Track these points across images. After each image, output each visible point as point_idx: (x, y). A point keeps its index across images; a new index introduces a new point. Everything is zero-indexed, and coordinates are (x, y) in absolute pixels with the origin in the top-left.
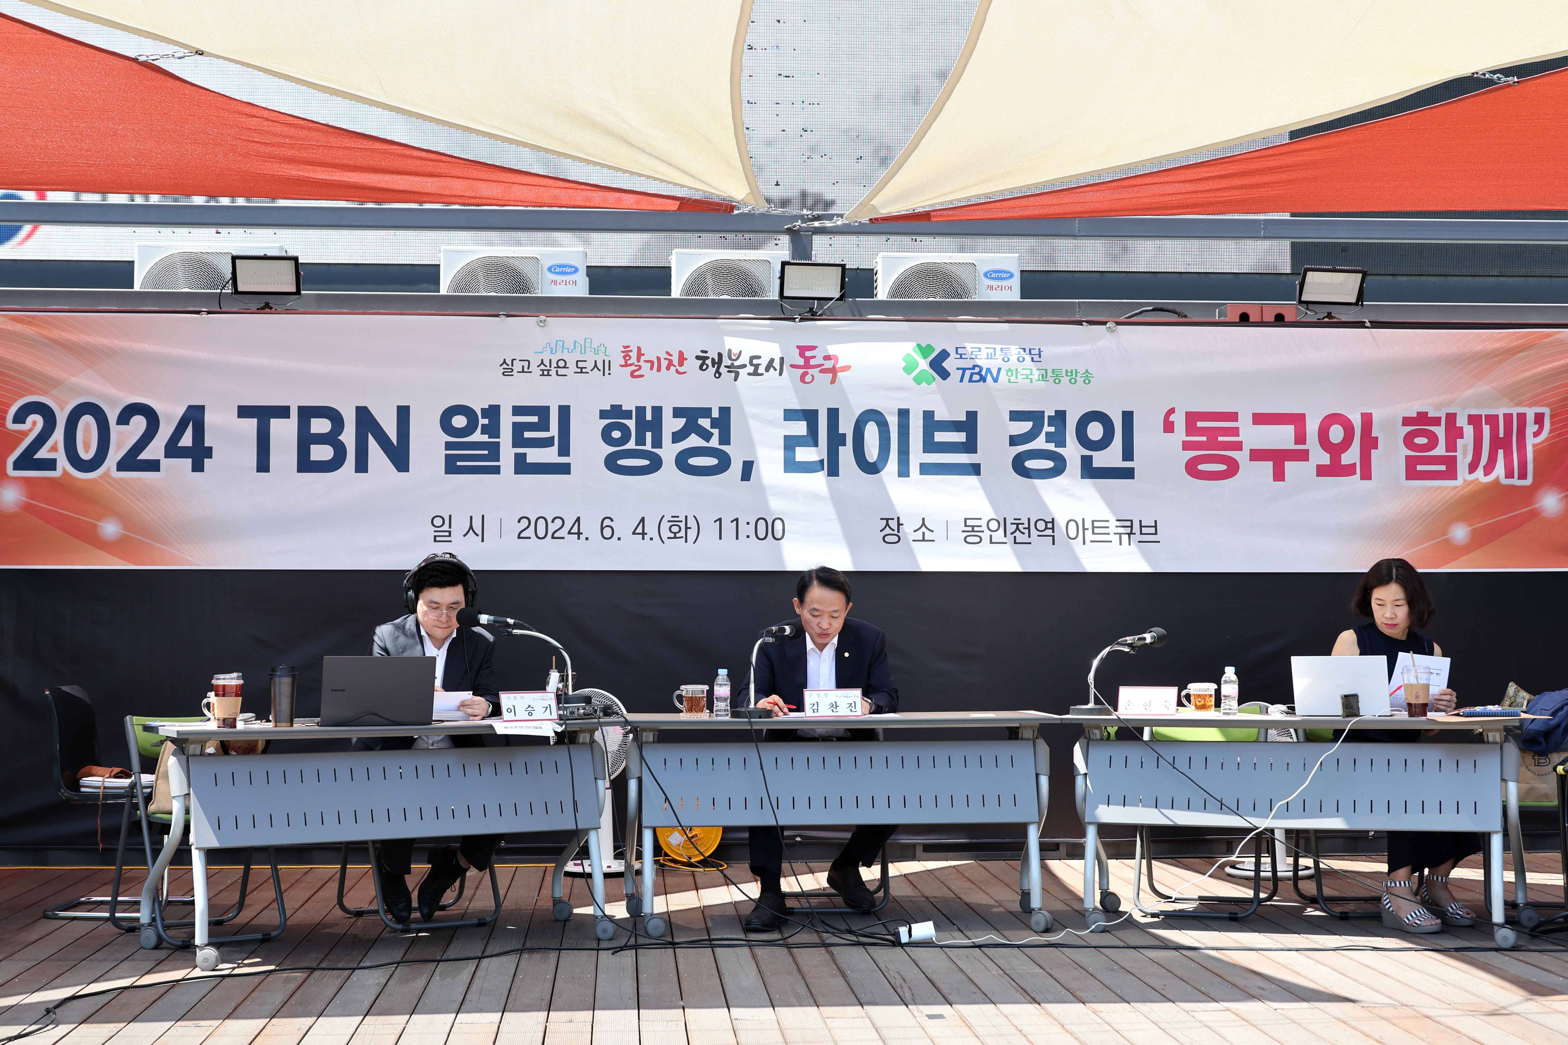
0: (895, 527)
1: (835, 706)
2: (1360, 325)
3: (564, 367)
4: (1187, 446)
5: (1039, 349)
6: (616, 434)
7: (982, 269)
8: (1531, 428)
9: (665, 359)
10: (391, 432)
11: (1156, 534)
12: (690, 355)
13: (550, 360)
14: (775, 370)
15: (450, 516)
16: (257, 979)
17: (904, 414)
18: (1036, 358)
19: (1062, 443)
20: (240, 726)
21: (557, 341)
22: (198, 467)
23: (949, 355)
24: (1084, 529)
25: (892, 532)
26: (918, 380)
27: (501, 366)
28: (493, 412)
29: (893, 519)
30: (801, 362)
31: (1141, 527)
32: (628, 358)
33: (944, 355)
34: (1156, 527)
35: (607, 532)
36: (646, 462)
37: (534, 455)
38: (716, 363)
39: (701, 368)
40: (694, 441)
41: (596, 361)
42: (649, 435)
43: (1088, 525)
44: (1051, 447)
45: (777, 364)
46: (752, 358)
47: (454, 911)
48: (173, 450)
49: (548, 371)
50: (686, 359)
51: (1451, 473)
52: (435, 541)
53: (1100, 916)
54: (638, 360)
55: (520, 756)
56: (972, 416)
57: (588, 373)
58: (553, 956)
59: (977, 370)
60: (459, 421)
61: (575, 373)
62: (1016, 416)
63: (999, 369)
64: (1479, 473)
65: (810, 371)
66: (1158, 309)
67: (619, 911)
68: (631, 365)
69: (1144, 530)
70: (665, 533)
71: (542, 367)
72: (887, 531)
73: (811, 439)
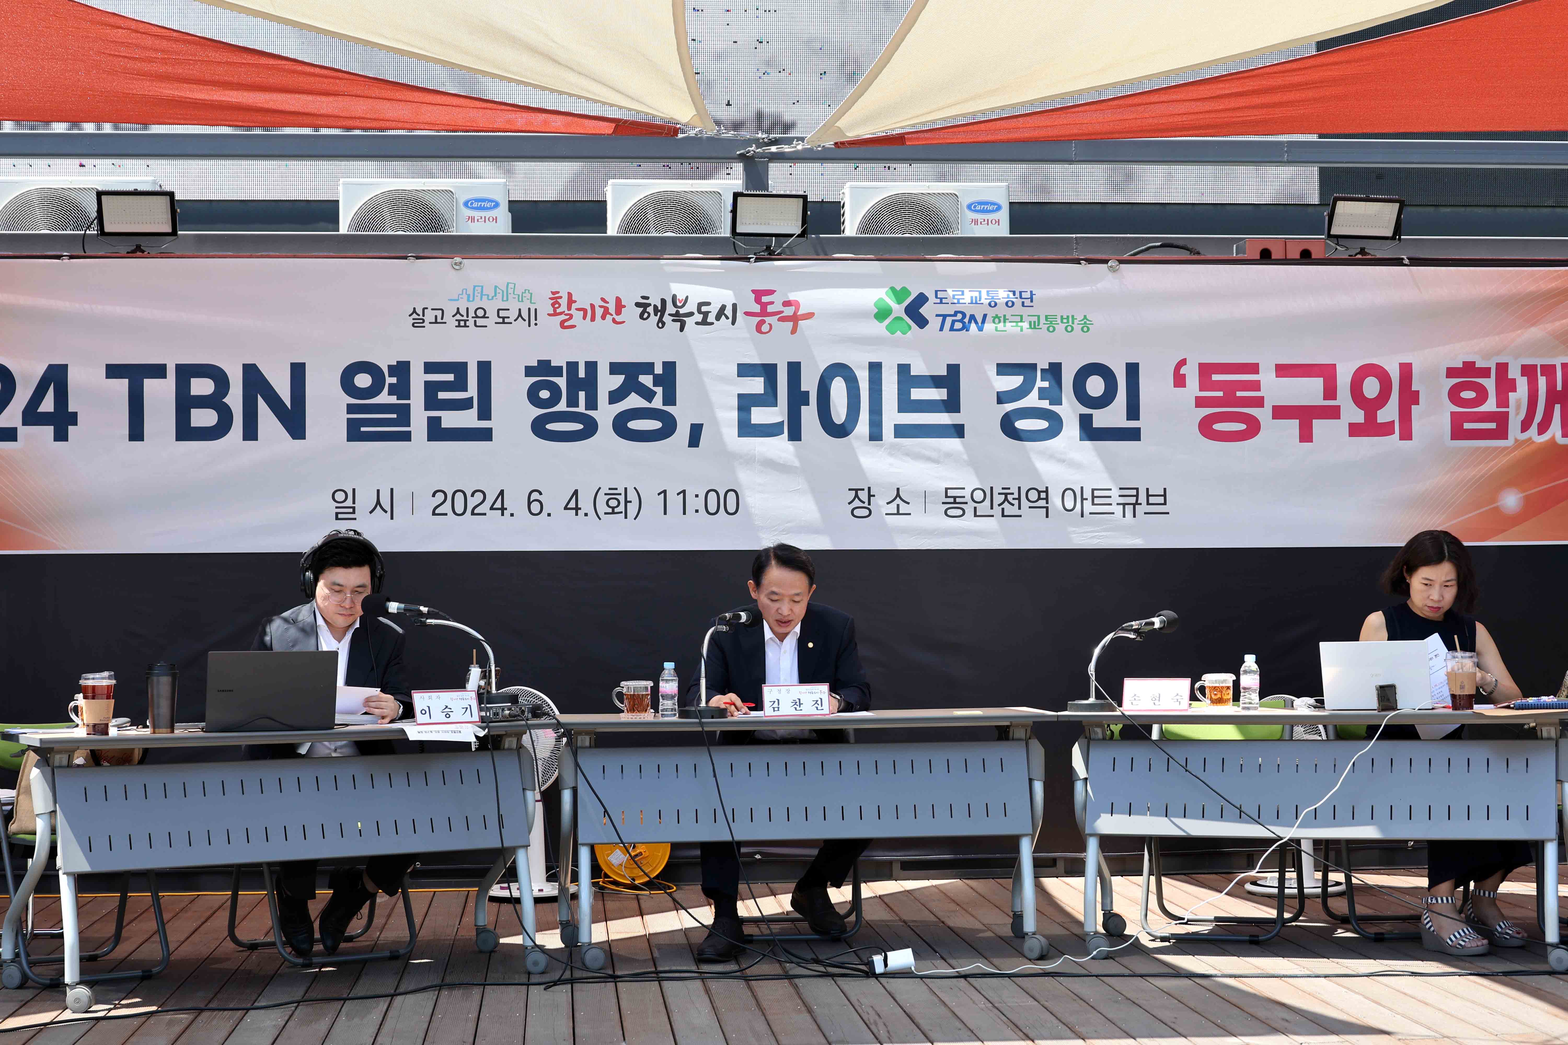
0: (866, 499)
1: (798, 703)
2: (1398, 262)
3: (484, 317)
4: (1200, 402)
5: (1031, 292)
6: (545, 394)
7: (965, 201)
9: (600, 307)
10: (284, 392)
11: (1165, 504)
12: (629, 301)
13: (467, 309)
14: (727, 318)
15: (354, 490)
16: (136, 1022)
17: (875, 368)
18: (1027, 302)
19: (1057, 400)
20: (113, 732)
21: (475, 287)
22: (61, 436)
23: (927, 299)
24: (1083, 499)
25: (862, 505)
26: (892, 328)
27: (410, 316)
28: (402, 369)
29: (863, 490)
30: (757, 308)
31: (1148, 496)
32: (557, 306)
33: (922, 299)
34: (1165, 496)
35: (535, 507)
36: (579, 427)
37: (450, 419)
38: (659, 311)
39: (641, 316)
40: (634, 401)
41: (520, 310)
42: (582, 395)
43: (1087, 494)
44: (1045, 404)
45: (729, 312)
46: (700, 305)
47: (363, 942)
48: (31, 416)
49: (465, 321)
50: (624, 306)
51: (1501, 433)
52: (337, 518)
53: (1103, 941)
54: (569, 308)
55: (437, 765)
56: (954, 370)
57: (511, 323)
58: (476, 992)
59: (959, 316)
60: (363, 381)
61: (496, 323)
62: (1004, 369)
64: (1533, 432)
65: (768, 319)
66: (1166, 245)
67: (552, 940)
68: (561, 313)
69: (1152, 500)
70: (602, 508)
71: (458, 317)
72: (857, 503)
73: (769, 398)
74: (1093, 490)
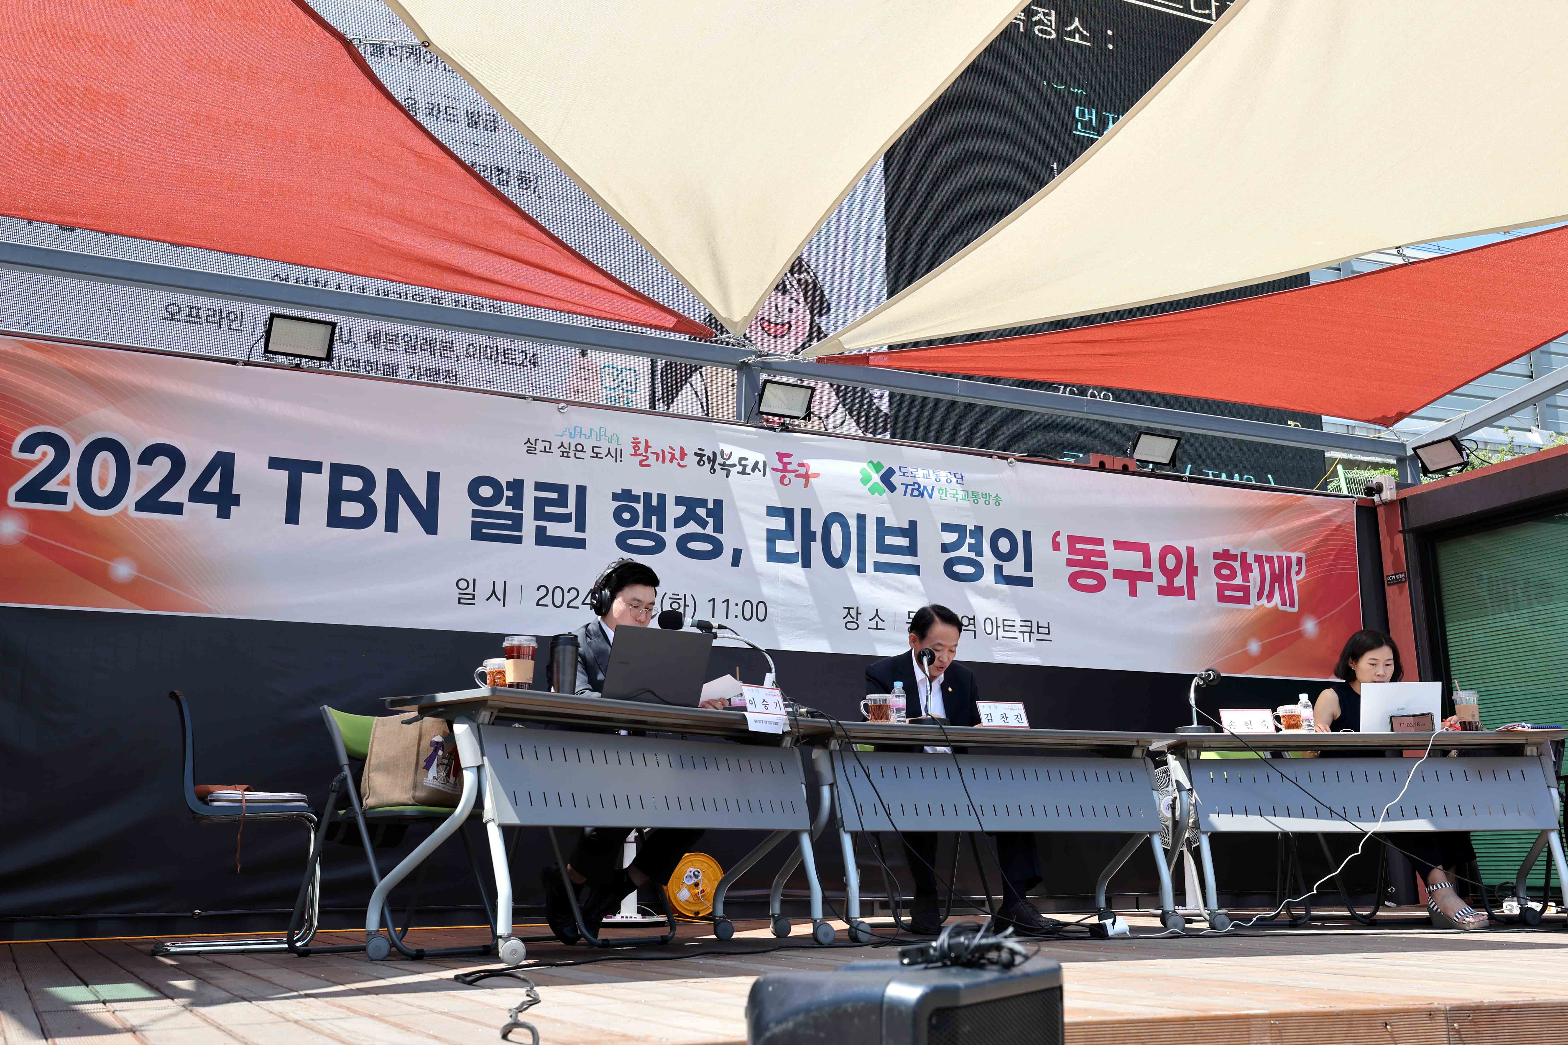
0: (855, 616)
1: (1004, 717)
2: (1179, 478)
3: (582, 451)
4: (1070, 563)
5: (962, 474)
6: (626, 516)
8: (1295, 568)
9: (669, 453)
10: (421, 495)
11: (1049, 634)
12: (690, 450)
13: (570, 443)
14: (760, 471)
15: (474, 580)
17: (861, 518)
18: (961, 481)
19: (980, 553)
21: (575, 427)
22: (224, 513)
23: (894, 472)
24: (997, 627)
25: (853, 620)
26: (872, 490)
27: (525, 444)
28: (517, 485)
29: (853, 608)
30: (780, 466)
31: (1038, 627)
32: (637, 448)
33: (890, 472)
34: (1048, 628)
36: (652, 543)
37: (554, 529)
38: (712, 461)
39: (699, 463)
40: (692, 527)
41: (609, 449)
42: (654, 519)
43: (1000, 623)
44: (972, 555)
45: (761, 466)
46: (741, 459)
48: (197, 494)
49: (568, 453)
50: (686, 454)
51: (1246, 600)
52: (459, 603)
54: (646, 451)
56: (913, 524)
57: (602, 458)
59: (916, 486)
60: (486, 492)
61: (591, 457)
62: (947, 527)
63: (933, 488)
64: (1264, 600)
65: (788, 475)
68: (640, 455)
69: (1041, 630)
71: (562, 449)
72: (849, 619)
73: (788, 534)
74: (1004, 620)
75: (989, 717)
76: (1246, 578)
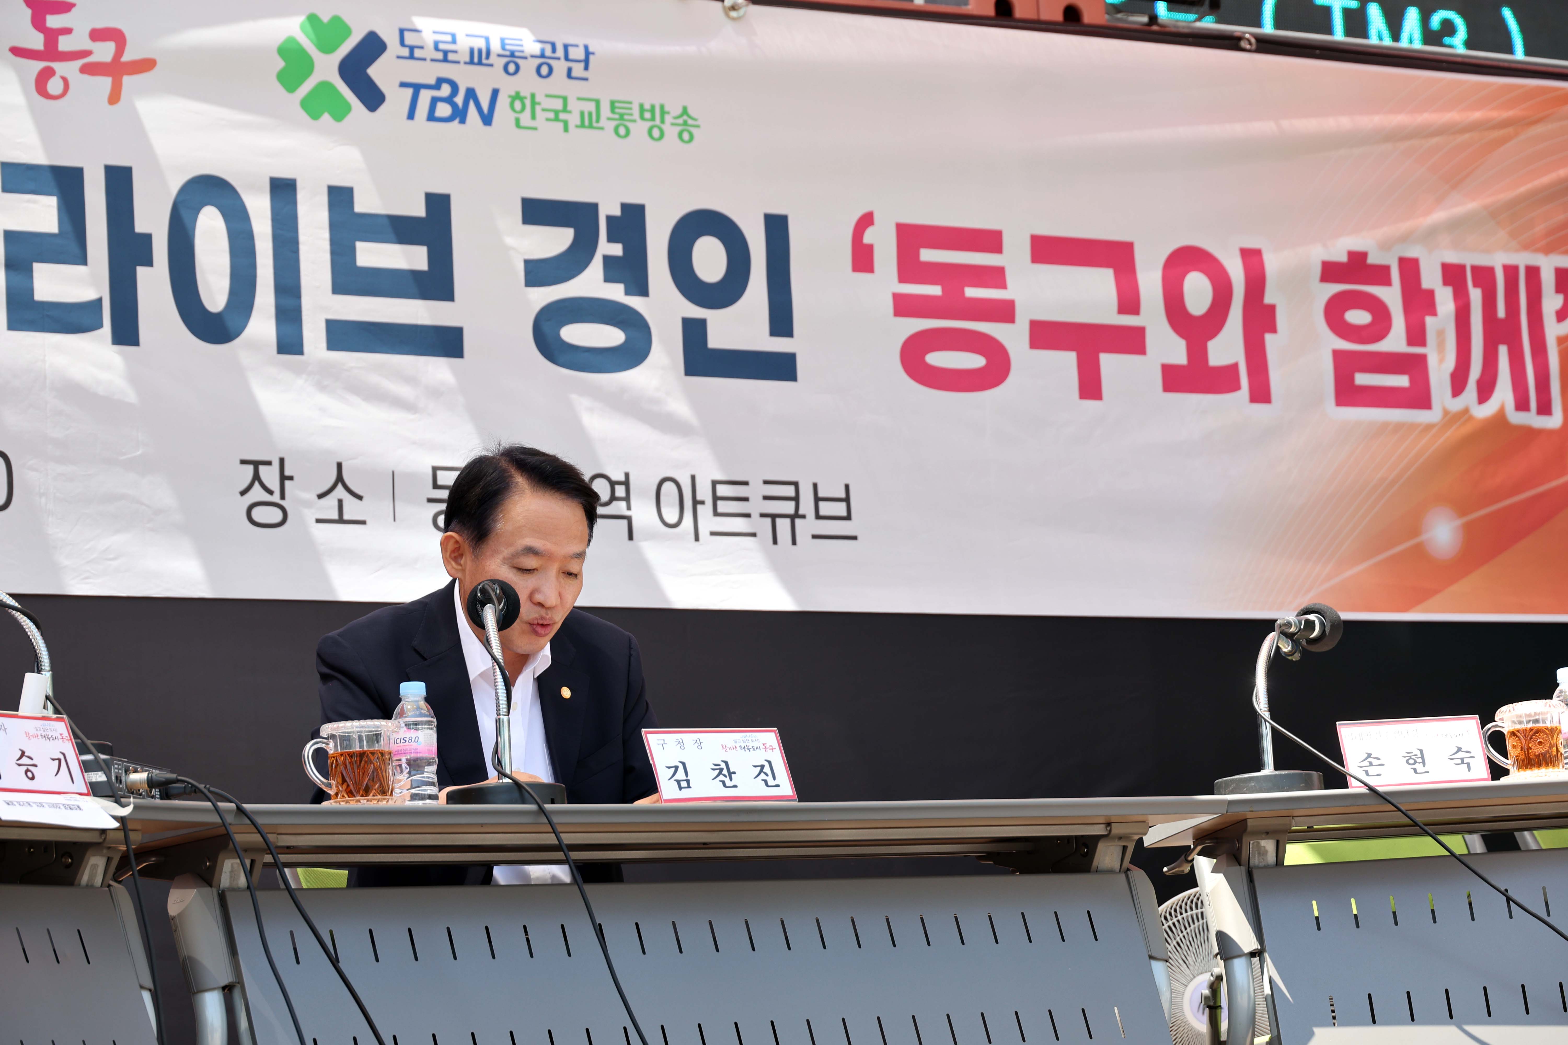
0: (274, 485)
1: (725, 771)
4: (904, 305)
5: (586, 48)
8: (1552, 301)
11: (848, 517)
17: (283, 190)
18: (578, 70)
19: (640, 287)
23: (383, 47)
24: (696, 503)
25: (267, 497)
26: (315, 106)
29: (269, 463)
30: (37, 41)
31: (817, 499)
33: (368, 48)
34: (847, 500)
43: (704, 492)
44: (616, 292)
51: (1417, 396)
56: (439, 206)
62: (539, 211)
63: (495, 93)
64: (1468, 397)
65: (60, 68)
69: (826, 508)
72: (257, 493)
73: (68, 245)
74: (714, 483)
75: (681, 775)
76: (1416, 335)
